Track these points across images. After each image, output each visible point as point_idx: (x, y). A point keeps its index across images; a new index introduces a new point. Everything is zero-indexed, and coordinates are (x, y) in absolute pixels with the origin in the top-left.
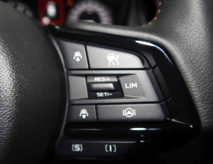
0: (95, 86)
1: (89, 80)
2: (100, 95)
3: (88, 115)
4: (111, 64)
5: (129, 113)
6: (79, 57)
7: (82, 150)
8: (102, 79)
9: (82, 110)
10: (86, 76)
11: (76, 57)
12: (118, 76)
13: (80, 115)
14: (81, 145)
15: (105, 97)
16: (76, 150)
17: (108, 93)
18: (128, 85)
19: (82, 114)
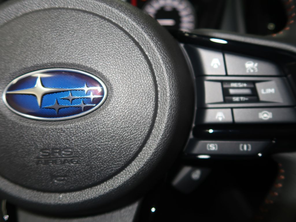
0: (232, 91)
1: (226, 86)
2: (236, 99)
3: (224, 117)
4: (249, 71)
5: (265, 115)
6: (217, 64)
7: (217, 149)
8: (239, 85)
9: (218, 113)
10: (222, 82)
11: (214, 64)
12: (254, 82)
13: (217, 117)
14: (216, 145)
15: (240, 102)
16: (211, 149)
17: (244, 98)
18: (265, 91)
19: (218, 117)
